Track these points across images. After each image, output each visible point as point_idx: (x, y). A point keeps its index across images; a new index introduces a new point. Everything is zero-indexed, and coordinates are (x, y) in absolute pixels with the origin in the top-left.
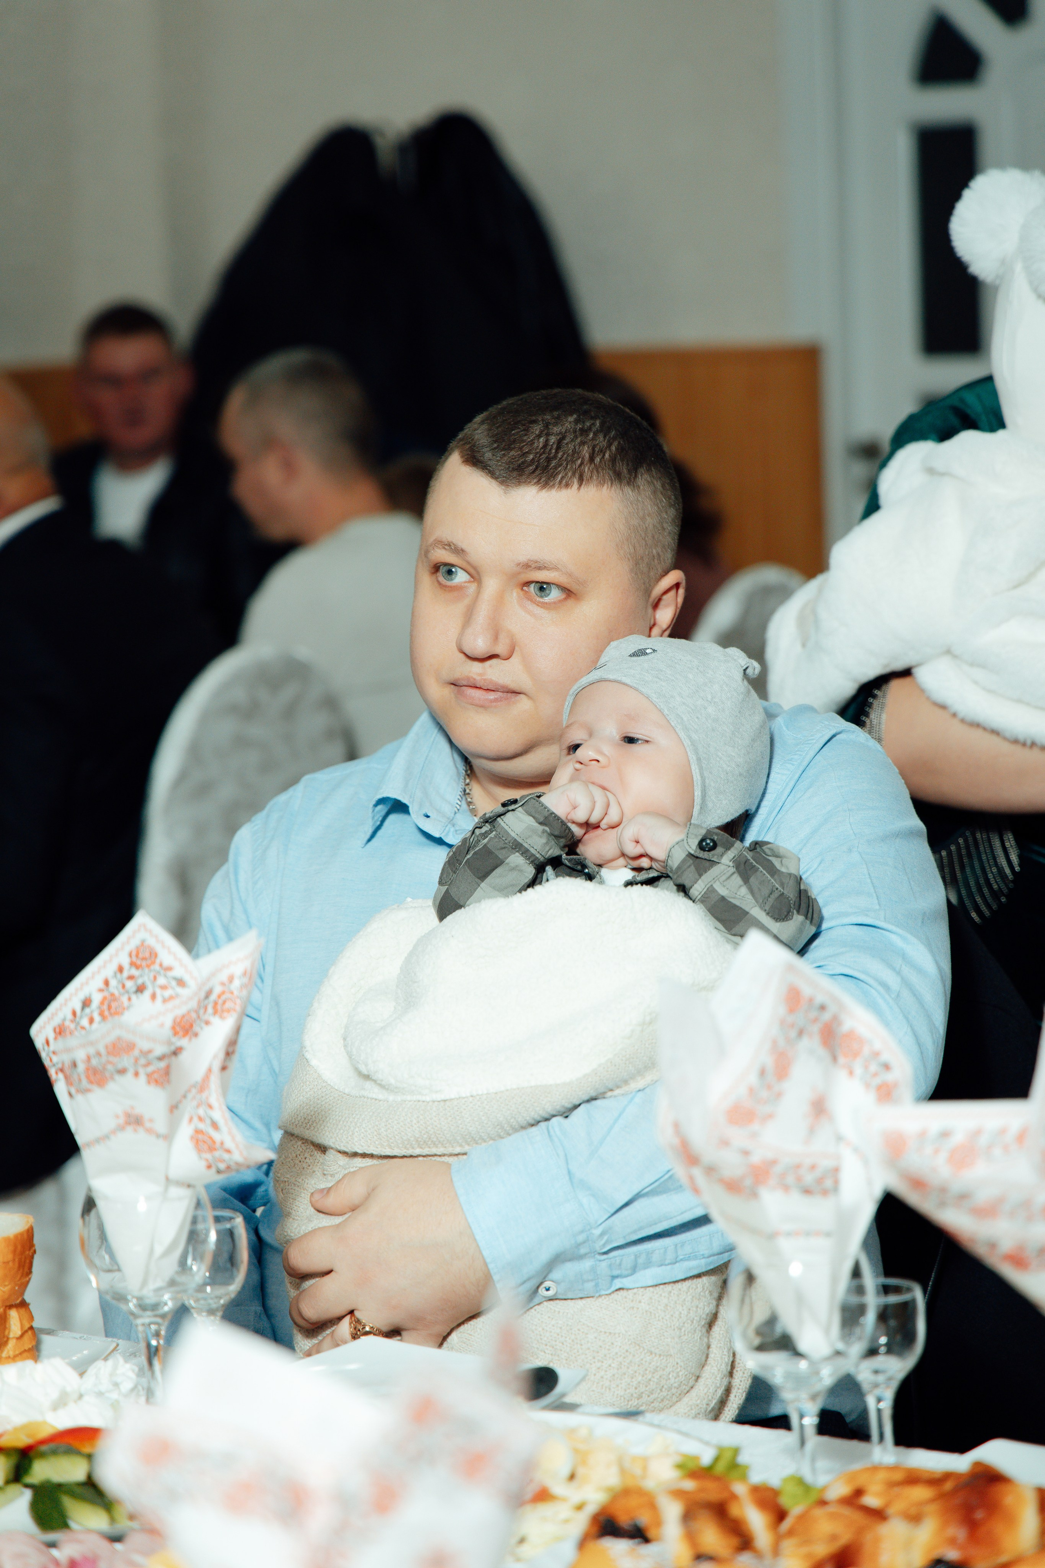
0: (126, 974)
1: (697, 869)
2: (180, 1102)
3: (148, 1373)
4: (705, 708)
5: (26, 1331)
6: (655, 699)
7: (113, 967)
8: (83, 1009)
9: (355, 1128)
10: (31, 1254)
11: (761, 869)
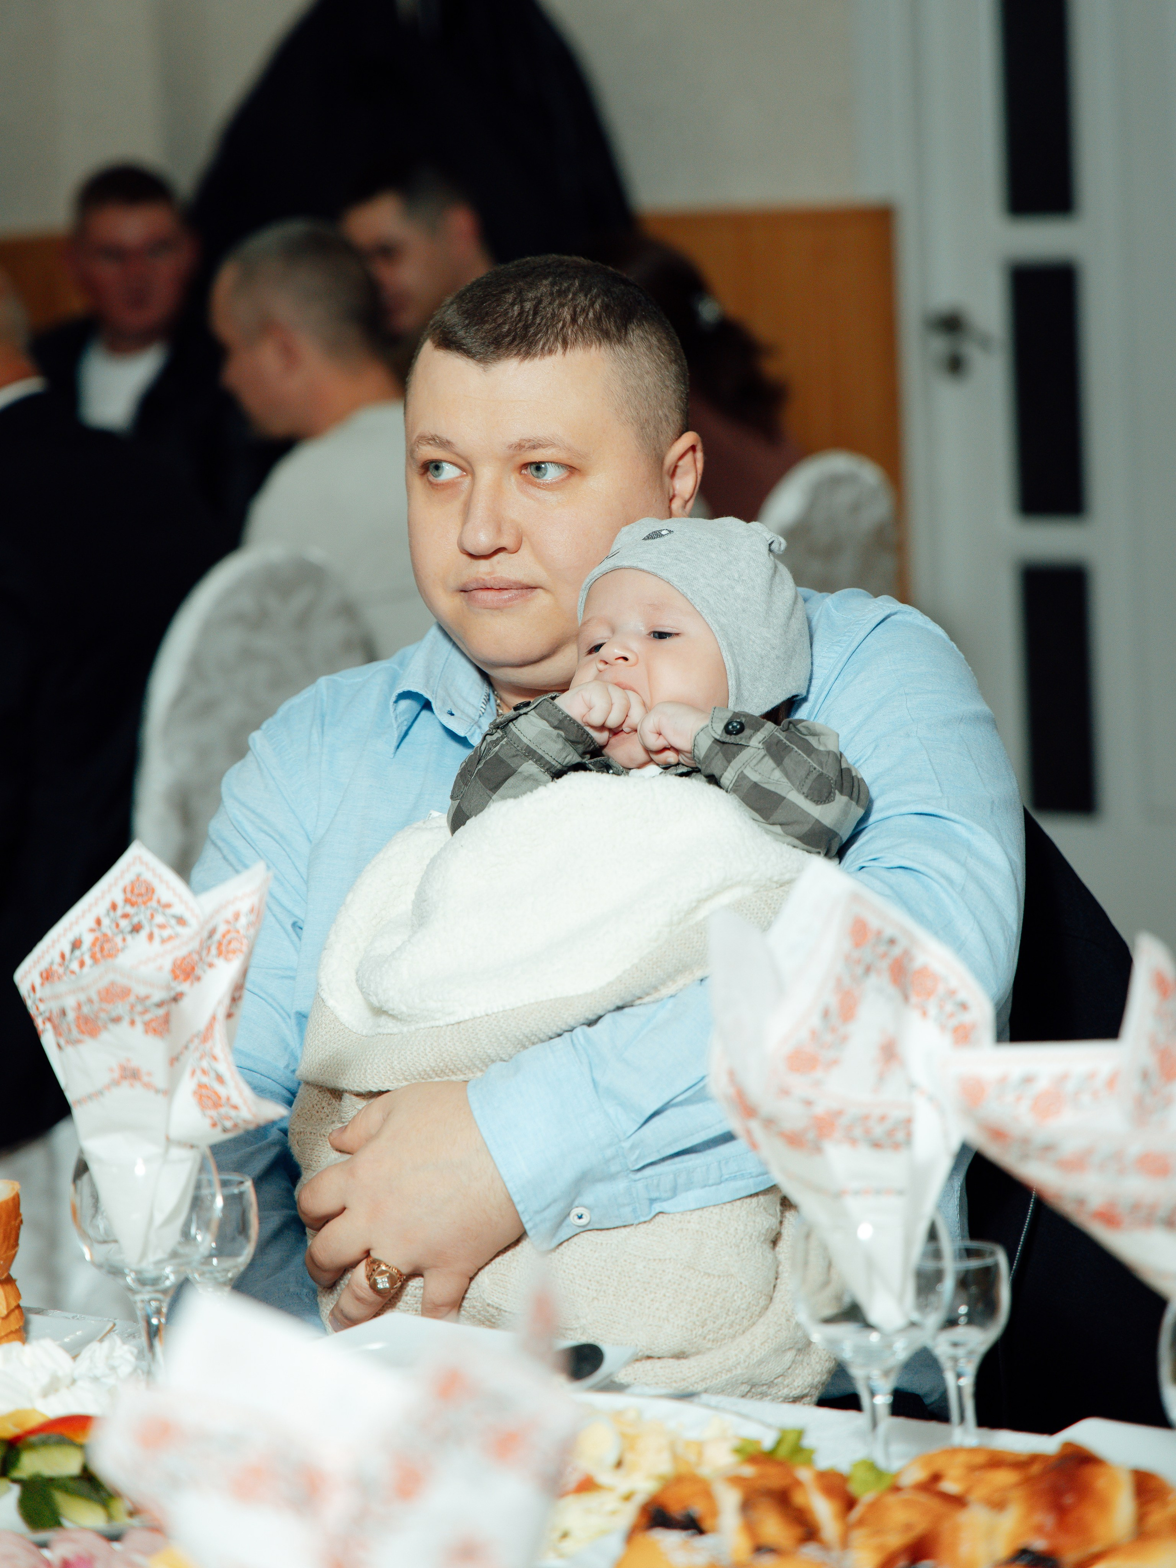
0: (119, 912)
1: (724, 755)
2: (181, 1053)
3: (148, 1355)
4: (733, 588)
5: (13, 1311)
6: (676, 583)
7: (105, 904)
8: (72, 951)
9: (368, 1065)
10: (17, 1224)
11: (796, 749)
